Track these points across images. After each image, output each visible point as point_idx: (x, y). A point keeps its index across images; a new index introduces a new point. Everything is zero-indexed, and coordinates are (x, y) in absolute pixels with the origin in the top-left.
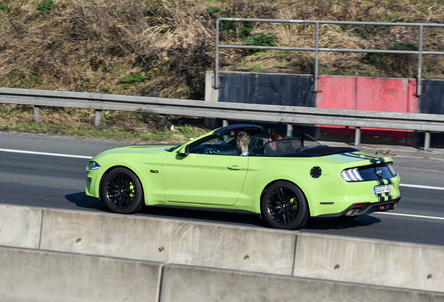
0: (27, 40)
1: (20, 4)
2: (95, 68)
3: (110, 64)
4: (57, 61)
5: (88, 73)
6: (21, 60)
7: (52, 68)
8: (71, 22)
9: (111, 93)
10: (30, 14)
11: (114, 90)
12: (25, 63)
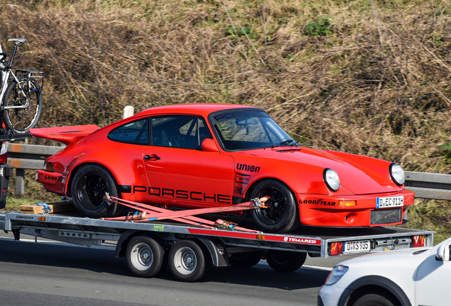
0: (287, 84)
1: (276, 26)
2: (397, 130)
3: (422, 123)
4: (336, 117)
5: (386, 138)
6: (278, 115)
7: (327, 128)
8: (359, 53)
9: (424, 170)
10: (292, 41)
11: (428, 165)
12: (284, 119)
